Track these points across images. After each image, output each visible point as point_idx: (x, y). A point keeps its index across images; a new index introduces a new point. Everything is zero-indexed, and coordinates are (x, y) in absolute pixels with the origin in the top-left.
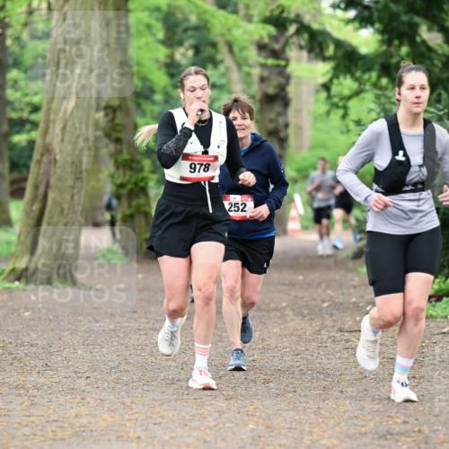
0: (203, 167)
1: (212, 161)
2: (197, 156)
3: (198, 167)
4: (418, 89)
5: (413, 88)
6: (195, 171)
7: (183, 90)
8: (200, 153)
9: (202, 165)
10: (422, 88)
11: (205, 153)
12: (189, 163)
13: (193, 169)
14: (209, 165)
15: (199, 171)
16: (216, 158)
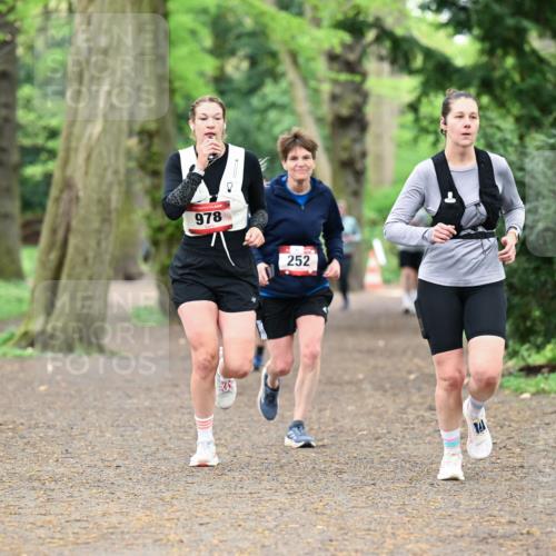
1: (222, 209)
2: (204, 205)
4: (467, 117)
5: (461, 116)
6: (202, 222)
7: (194, 121)
8: (207, 201)
9: (210, 214)
10: (472, 117)
11: (213, 200)
13: (199, 220)
14: (220, 213)
15: (208, 222)
16: (226, 205)
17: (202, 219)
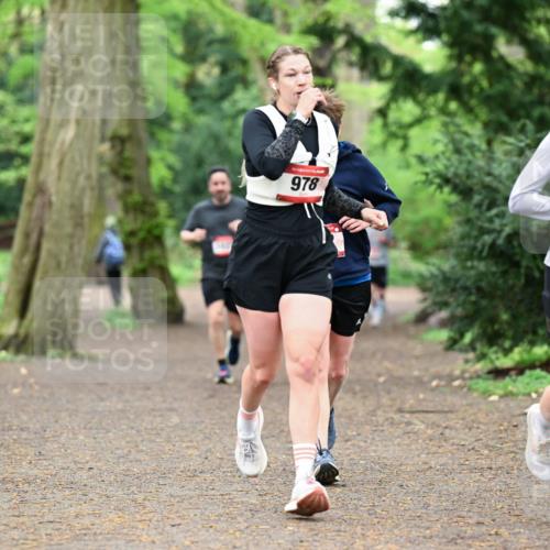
0: (309, 183)
1: (321, 175)
2: (303, 167)
3: (303, 182)
6: (298, 188)
7: (277, 79)
8: (307, 164)
9: (308, 179)
11: (313, 162)
12: (293, 176)
13: (296, 184)
14: (318, 180)
15: (304, 189)
16: (327, 171)
17: (299, 185)
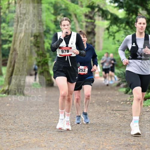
4: (142, 24)
5: (140, 24)
10: (144, 24)
14: (69, 50)
15: (65, 53)
16: (71, 48)
17: (63, 52)
